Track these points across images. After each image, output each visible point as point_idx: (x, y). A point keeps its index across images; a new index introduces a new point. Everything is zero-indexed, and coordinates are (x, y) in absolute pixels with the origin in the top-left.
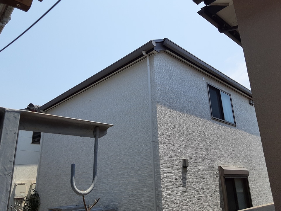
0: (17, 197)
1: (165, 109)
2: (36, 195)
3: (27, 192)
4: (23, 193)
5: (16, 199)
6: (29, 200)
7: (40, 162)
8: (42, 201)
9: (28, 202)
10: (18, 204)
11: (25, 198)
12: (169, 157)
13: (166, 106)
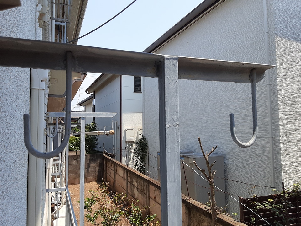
0: (128, 140)
1: (288, 42)
2: (144, 139)
3: (136, 137)
4: (133, 137)
5: (127, 142)
6: (138, 143)
7: (144, 110)
8: (150, 145)
9: (138, 145)
10: (130, 147)
11: (135, 142)
12: (291, 102)
13: (288, 38)
